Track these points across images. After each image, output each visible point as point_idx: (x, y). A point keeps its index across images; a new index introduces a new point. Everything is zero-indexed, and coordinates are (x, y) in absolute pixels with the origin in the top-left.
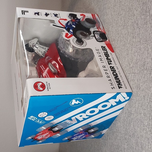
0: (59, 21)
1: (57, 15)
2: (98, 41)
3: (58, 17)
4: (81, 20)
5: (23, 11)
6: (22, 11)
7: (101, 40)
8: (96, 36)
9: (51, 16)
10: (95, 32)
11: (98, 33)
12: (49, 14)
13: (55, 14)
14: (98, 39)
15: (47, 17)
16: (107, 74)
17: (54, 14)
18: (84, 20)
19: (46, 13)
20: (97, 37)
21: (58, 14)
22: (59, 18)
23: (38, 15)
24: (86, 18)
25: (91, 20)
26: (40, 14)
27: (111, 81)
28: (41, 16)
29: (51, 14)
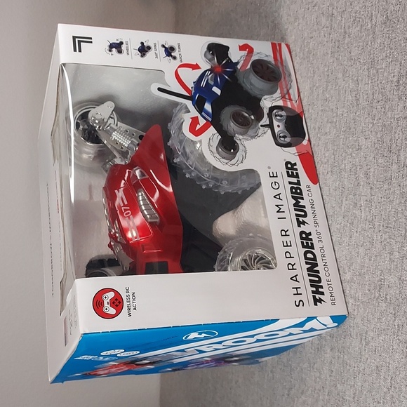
0: (176, 73)
1: (172, 49)
2: (278, 144)
3: (175, 58)
4: (239, 67)
5: (77, 39)
6: (74, 38)
7: (288, 140)
8: (275, 123)
9: (157, 57)
10: (275, 111)
11: (283, 113)
12: (149, 48)
13: (167, 46)
14: (280, 137)
15: (145, 58)
16: (291, 257)
17: (163, 46)
18: (249, 67)
19: (142, 43)
20: (277, 130)
21: (176, 47)
22: (178, 63)
23: (120, 52)
24: (254, 58)
25: (268, 68)
26: (124, 47)
27: (296, 281)
28: (128, 54)
29: (157, 45)
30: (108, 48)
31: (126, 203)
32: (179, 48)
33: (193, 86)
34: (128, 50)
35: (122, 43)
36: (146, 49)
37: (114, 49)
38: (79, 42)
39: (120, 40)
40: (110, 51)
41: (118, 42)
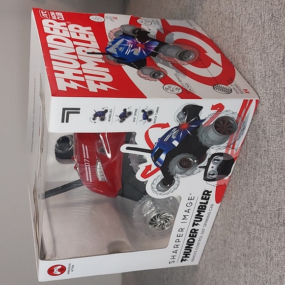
0: (147, 133)
1: (151, 112)
3: (150, 120)
4: (203, 123)
5: (66, 111)
6: (64, 109)
9: (134, 121)
10: (215, 157)
11: (222, 158)
12: (130, 113)
13: (146, 111)
15: (124, 122)
17: (143, 111)
18: (212, 123)
19: (125, 110)
20: (209, 170)
22: (152, 123)
23: (103, 119)
24: (222, 115)
25: (229, 123)
26: (107, 115)
28: (109, 121)
29: (138, 110)
30: (93, 117)
31: (88, 158)
32: (157, 111)
33: (157, 141)
34: (110, 117)
35: (106, 111)
36: (127, 115)
37: (98, 118)
38: (68, 113)
39: (105, 109)
40: (94, 119)
41: (104, 110)
